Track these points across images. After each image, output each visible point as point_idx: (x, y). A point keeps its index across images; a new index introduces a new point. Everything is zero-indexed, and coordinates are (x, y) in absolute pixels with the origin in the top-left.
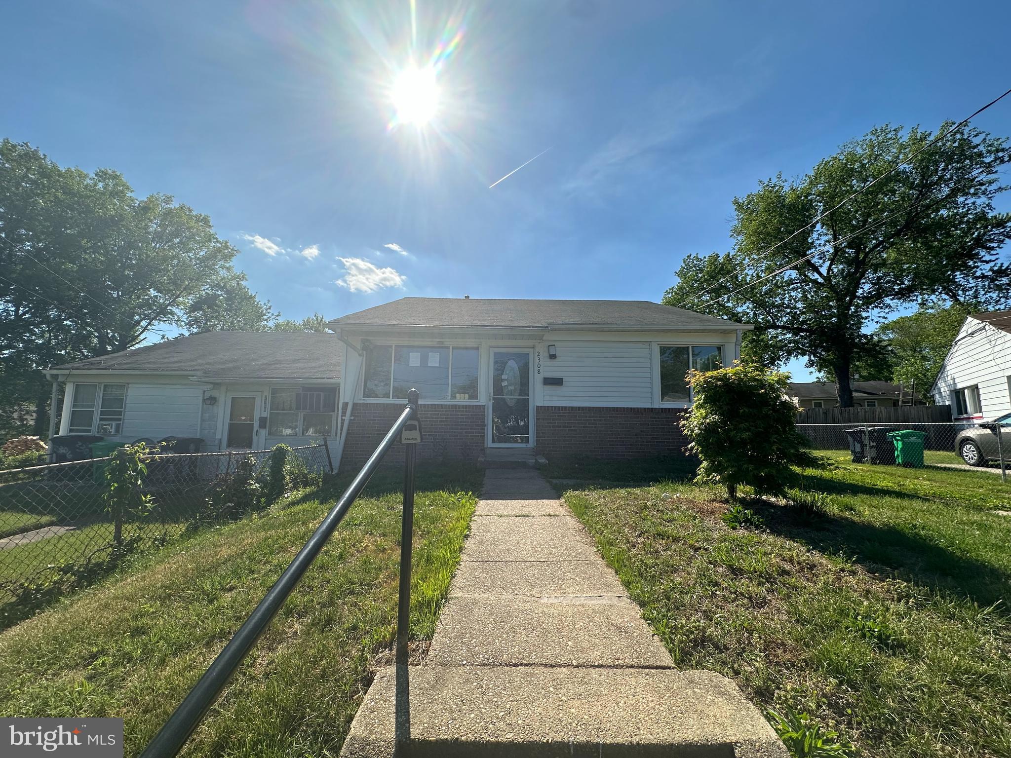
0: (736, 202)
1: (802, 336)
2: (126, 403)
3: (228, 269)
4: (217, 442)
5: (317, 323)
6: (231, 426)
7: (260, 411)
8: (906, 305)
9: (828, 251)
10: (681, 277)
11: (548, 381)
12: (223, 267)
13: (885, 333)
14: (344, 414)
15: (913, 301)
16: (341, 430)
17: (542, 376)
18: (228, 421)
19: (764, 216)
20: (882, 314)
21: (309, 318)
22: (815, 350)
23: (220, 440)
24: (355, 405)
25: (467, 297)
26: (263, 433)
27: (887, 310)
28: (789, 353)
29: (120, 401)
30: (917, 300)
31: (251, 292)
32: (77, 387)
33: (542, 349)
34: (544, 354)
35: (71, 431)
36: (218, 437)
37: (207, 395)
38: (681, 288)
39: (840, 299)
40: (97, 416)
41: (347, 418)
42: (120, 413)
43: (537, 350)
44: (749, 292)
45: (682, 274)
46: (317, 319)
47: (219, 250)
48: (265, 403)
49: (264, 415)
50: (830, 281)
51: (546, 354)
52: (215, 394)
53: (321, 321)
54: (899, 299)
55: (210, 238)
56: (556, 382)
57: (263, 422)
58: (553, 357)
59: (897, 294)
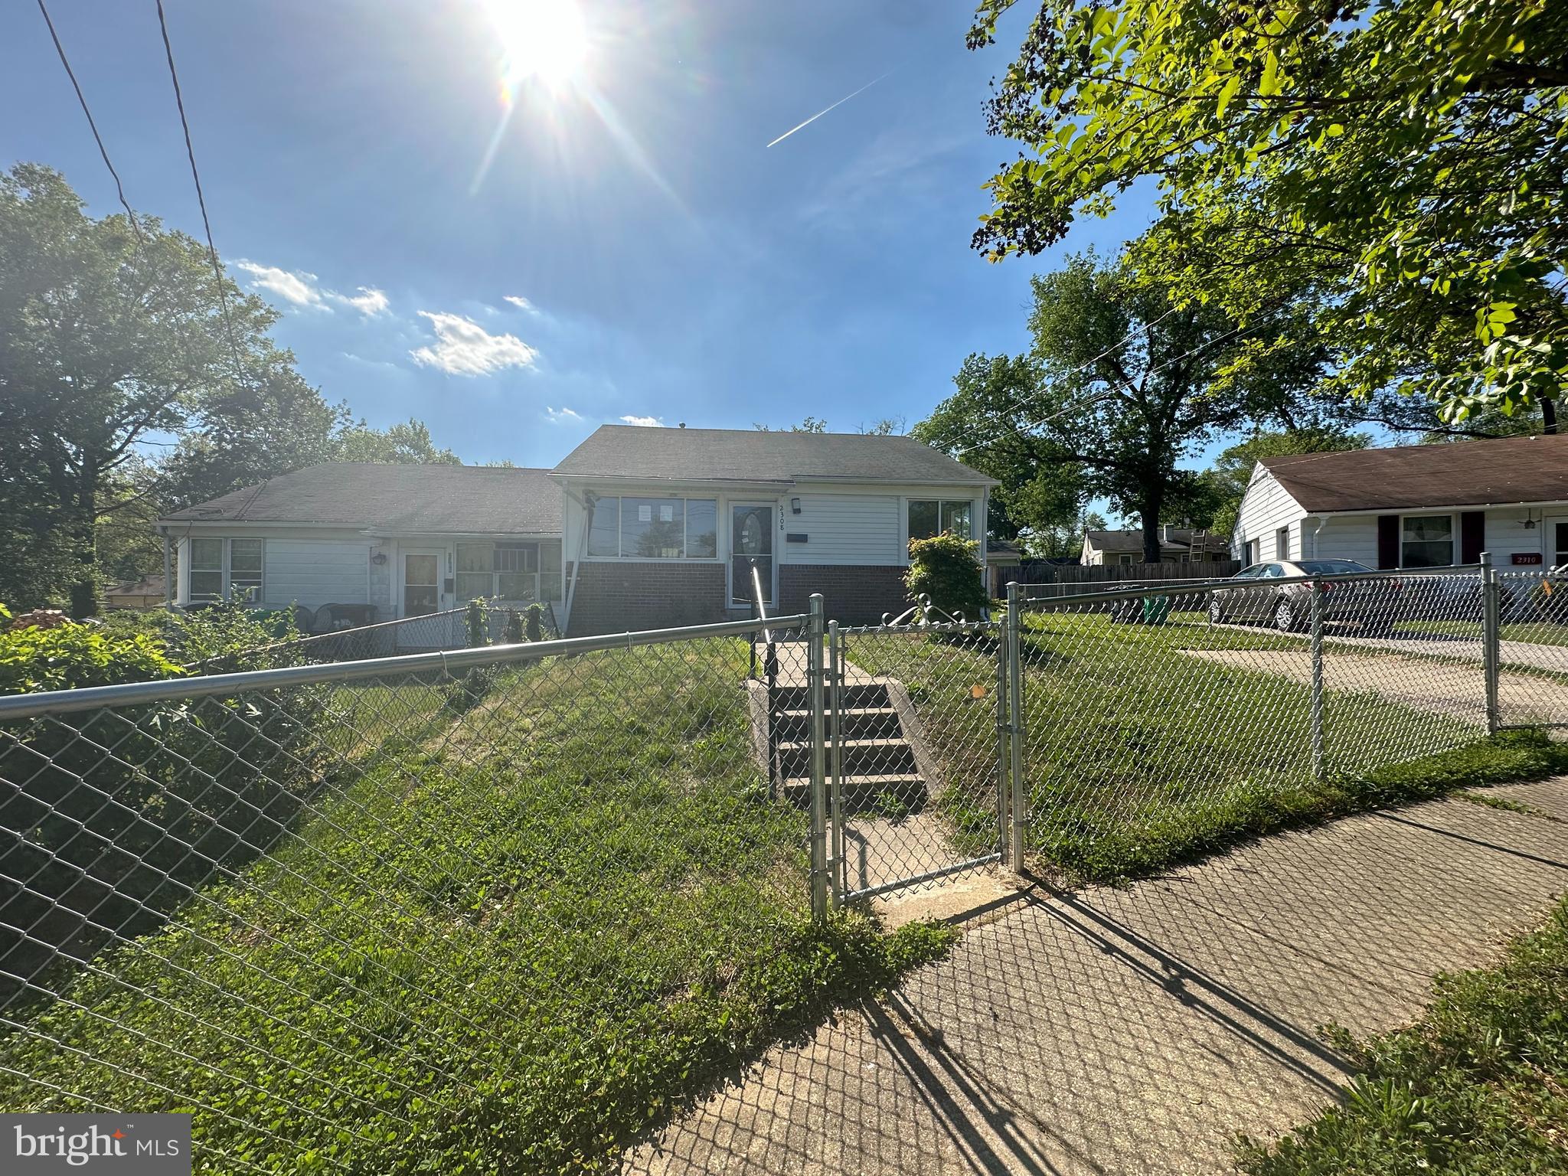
0: (1035, 283)
1: (1106, 471)
2: (265, 563)
3: (265, 344)
4: (392, 609)
5: (416, 434)
6: (407, 589)
7: (444, 572)
8: (1228, 433)
9: (1144, 358)
10: (960, 385)
11: (793, 538)
12: (253, 340)
13: (1229, 462)
14: (569, 574)
15: (1234, 429)
16: (567, 592)
17: (785, 532)
18: (403, 584)
19: (1066, 310)
20: (1200, 446)
21: (400, 427)
22: (1121, 489)
23: (396, 607)
24: (581, 564)
25: (683, 425)
26: (450, 598)
27: (1205, 441)
28: (1091, 493)
29: (257, 561)
30: (1240, 428)
31: (311, 385)
32: (194, 545)
33: (785, 502)
34: (787, 509)
35: (193, 598)
36: (393, 603)
37: (375, 553)
38: (958, 402)
39: (1154, 422)
40: (226, 577)
41: (573, 578)
42: (259, 576)
43: (780, 503)
44: (1041, 408)
45: (963, 381)
46: (414, 427)
47: (243, 312)
48: (450, 562)
49: (450, 576)
50: (1144, 398)
51: (790, 509)
52: (384, 551)
53: (421, 430)
54: (1222, 424)
55: (223, 288)
56: (802, 539)
57: (449, 585)
58: (797, 511)
59: (1219, 419)
